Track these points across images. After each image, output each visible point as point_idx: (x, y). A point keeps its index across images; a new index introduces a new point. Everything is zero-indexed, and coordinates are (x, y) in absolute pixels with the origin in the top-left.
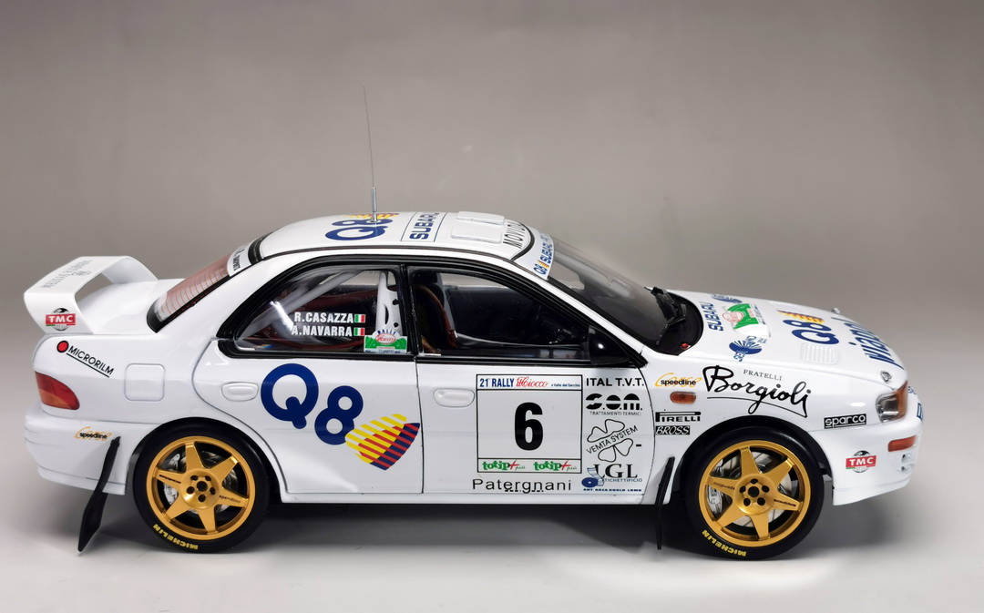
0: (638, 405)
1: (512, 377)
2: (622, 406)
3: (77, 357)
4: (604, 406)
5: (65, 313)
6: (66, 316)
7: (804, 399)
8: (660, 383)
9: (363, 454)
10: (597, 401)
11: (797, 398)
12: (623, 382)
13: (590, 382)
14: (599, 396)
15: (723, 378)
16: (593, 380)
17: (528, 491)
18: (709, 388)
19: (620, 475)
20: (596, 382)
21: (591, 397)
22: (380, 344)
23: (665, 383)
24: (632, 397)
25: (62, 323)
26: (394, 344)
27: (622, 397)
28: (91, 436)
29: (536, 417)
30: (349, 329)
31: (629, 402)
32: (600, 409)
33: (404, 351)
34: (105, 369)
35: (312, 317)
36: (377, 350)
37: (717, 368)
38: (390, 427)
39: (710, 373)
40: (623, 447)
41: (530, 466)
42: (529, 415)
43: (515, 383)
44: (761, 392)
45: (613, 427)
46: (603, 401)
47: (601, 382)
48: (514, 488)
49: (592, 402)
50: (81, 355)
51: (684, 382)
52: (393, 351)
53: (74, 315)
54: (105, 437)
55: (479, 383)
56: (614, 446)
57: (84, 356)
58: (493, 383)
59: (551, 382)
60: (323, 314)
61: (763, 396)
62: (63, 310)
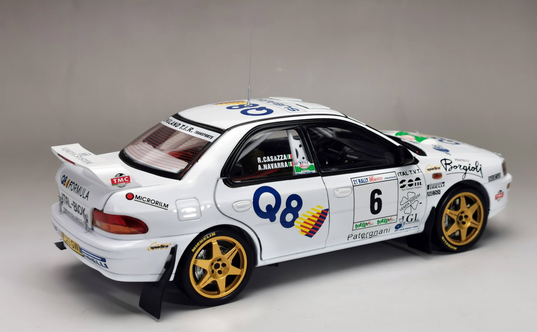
0: (420, 183)
1: (366, 177)
2: (414, 184)
3: (142, 201)
4: (407, 185)
5: (123, 176)
6: (124, 178)
7: (480, 169)
8: (427, 170)
9: (302, 231)
10: (404, 183)
11: (478, 168)
12: (412, 172)
13: (399, 174)
14: (404, 181)
15: (449, 164)
16: (400, 173)
17: (371, 236)
18: (446, 169)
19: (412, 219)
20: (402, 174)
21: (402, 182)
22: (302, 169)
23: (429, 170)
24: (418, 179)
25: (122, 182)
26: (308, 168)
27: (414, 179)
28: (158, 247)
29: (379, 196)
30: (286, 163)
31: (417, 182)
32: (405, 188)
33: (314, 171)
34: (163, 205)
35: (267, 159)
36: (301, 173)
37: (445, 159)
38: (315, 213)
39: (444, 162)
40: (414, 206)
41: (375, 222)
42: (376, 196)
43: (369, 180)
44: (465, 168)
45: (411, 196)
46: (406, 183)
47: (404, 174)
48: (365, 237)
49: (402, 185)
50: (144, 199)
51: (436, 168)
52: (309, 171)
53: (129, 177)
54: (167, 246)
55: (353, 183)
56: (411, 205)
57: (147, 200)
58: (359, 181)
59: (384, 177)
60: (271, 157)
61: (466, 170)
62: (121, 175)
